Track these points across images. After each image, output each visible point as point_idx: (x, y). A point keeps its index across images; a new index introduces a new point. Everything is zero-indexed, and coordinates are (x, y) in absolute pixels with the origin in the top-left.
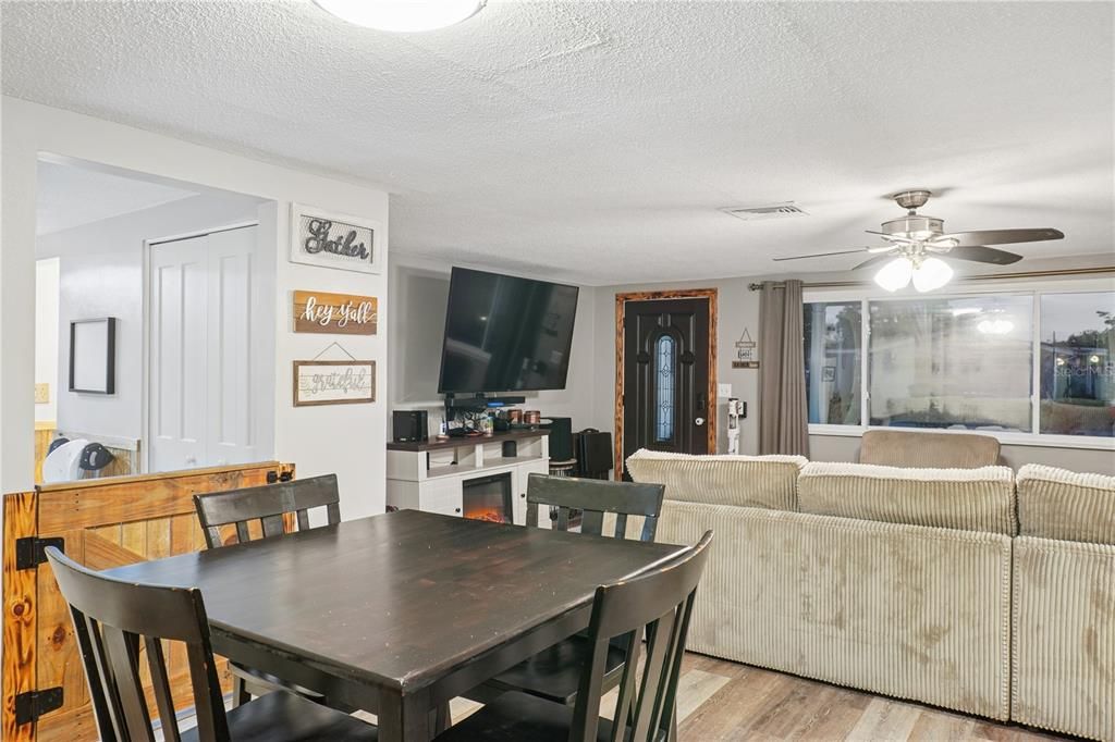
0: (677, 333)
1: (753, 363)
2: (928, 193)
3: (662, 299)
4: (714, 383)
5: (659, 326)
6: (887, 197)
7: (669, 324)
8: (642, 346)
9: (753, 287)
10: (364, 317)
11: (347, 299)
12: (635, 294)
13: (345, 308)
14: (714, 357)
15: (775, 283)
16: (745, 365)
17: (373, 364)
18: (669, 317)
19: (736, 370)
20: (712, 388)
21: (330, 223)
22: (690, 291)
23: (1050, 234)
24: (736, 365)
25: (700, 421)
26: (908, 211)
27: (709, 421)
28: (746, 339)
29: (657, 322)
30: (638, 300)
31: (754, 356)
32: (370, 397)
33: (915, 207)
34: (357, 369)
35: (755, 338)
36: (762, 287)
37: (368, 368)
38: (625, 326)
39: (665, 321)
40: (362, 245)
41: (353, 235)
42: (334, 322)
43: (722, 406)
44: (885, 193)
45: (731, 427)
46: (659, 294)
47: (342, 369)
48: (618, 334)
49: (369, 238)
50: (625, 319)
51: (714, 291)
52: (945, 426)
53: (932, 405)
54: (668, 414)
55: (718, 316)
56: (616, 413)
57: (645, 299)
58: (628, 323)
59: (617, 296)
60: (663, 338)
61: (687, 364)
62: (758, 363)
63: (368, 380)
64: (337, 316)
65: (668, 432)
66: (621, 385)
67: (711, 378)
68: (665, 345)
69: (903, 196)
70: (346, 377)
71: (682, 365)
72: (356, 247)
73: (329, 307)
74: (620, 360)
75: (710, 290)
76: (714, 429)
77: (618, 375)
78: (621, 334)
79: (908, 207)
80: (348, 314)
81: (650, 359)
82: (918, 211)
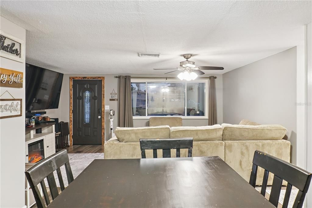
0: (91, 90)
1: (116, 99)
2: (191, 55)
3: (86, 79)
4: (104, 105)
5: (85, 87)
6: (181, 55)
7: (89, 87)
8: (79, 94)
9: (116, 77)
10: (19, 80)
11: (13, 72)
12: (77, 77)
13: (12, 76)
14: (104, 97)
15: (123, 76)
16: (114, 100)
17: (21, 100)
18: (89, 85)
19: (110, 101)
20: (103, 107)
21: (5, 38)
22: (96, 77)
23: (221, 68)
24: (111, 100)
25: (100, 117)
26: (186, 59)
27: (102, 117)
28: (114, 92)
29: (84, 86)
30: (78, 79)
31: (116, 97)
32: (20, 114)
33: (188, 58)
34: (15, 102)
35: (116, 91)
36: (119, 77)
37: (19, 102)
38: (73, 87)
39: (87, 87)
40: (17, 49)
41: (13, 45)
42: (8, 82)
43: (106, 112)
44: (181, 54)
45: (111, 118)
46: (85, 78)
47: (9, 103)
48: (70, 90)
49: (19, 47)
50: (73, 85)
51: (104, 78)
52: (166, 115)
53: (163, 110)
54: (88, 115)
55: (105, 85)
56: (70, 116)
57: (80, 79)
58: (74, 86)
59: (70, 77)
60: (86, 92)
61: (95, 99)
62: (117, 99)
63: (19, 107)
64: (9, 79)
65: (88, 121)
66: (71, 107)
67: (103, 104)
68: (87, 94)
69: (186, 55)
70: (11, 106)
71: (93, 100)
72: (15, 50)
73: (6, 75)
74: (71, 98)
75: (103, 77)
76: (104, 119)
77: (70, 103)
78: (71, 90)
79: (187, 58)
80: (13, 79)
81: (82, 98)
82: (189, 59)
